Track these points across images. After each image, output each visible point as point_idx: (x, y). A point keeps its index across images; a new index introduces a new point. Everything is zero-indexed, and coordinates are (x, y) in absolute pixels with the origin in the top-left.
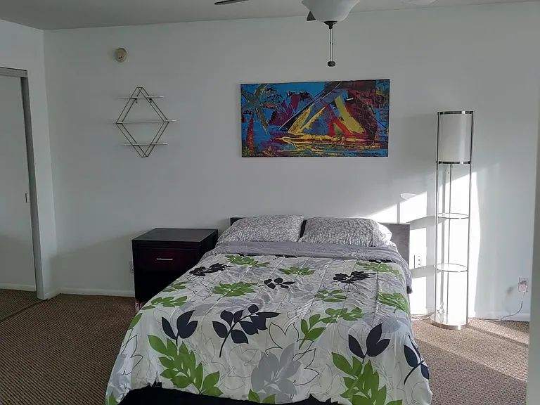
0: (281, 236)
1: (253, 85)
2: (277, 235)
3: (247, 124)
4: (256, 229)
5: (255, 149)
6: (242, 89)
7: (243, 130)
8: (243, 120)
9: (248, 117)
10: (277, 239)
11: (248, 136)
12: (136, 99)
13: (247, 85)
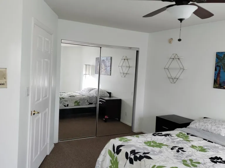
0: (217, 131)
1: (222, 53)
2: (215, 130)
3: (217, 72)
4: (206, 124)
5: (220, 84)
6: (217, 54)
7: (215, 74)
8: (216, 70)
9: (218, 68)
10: (214, 132)
11: (217, 78)
12: (174, 59)
13: (219, 53)
